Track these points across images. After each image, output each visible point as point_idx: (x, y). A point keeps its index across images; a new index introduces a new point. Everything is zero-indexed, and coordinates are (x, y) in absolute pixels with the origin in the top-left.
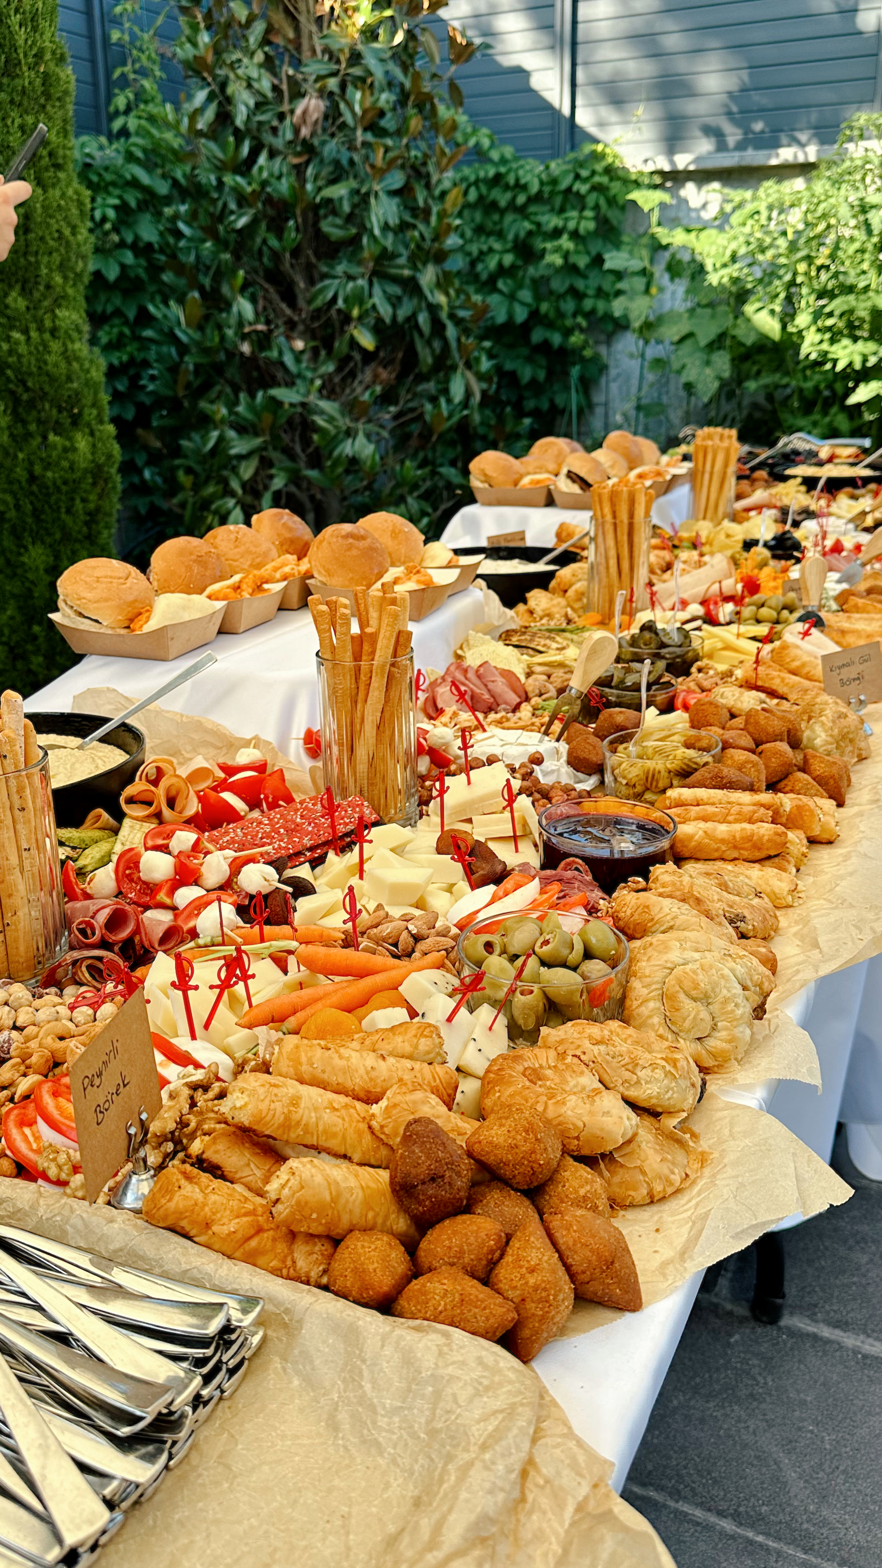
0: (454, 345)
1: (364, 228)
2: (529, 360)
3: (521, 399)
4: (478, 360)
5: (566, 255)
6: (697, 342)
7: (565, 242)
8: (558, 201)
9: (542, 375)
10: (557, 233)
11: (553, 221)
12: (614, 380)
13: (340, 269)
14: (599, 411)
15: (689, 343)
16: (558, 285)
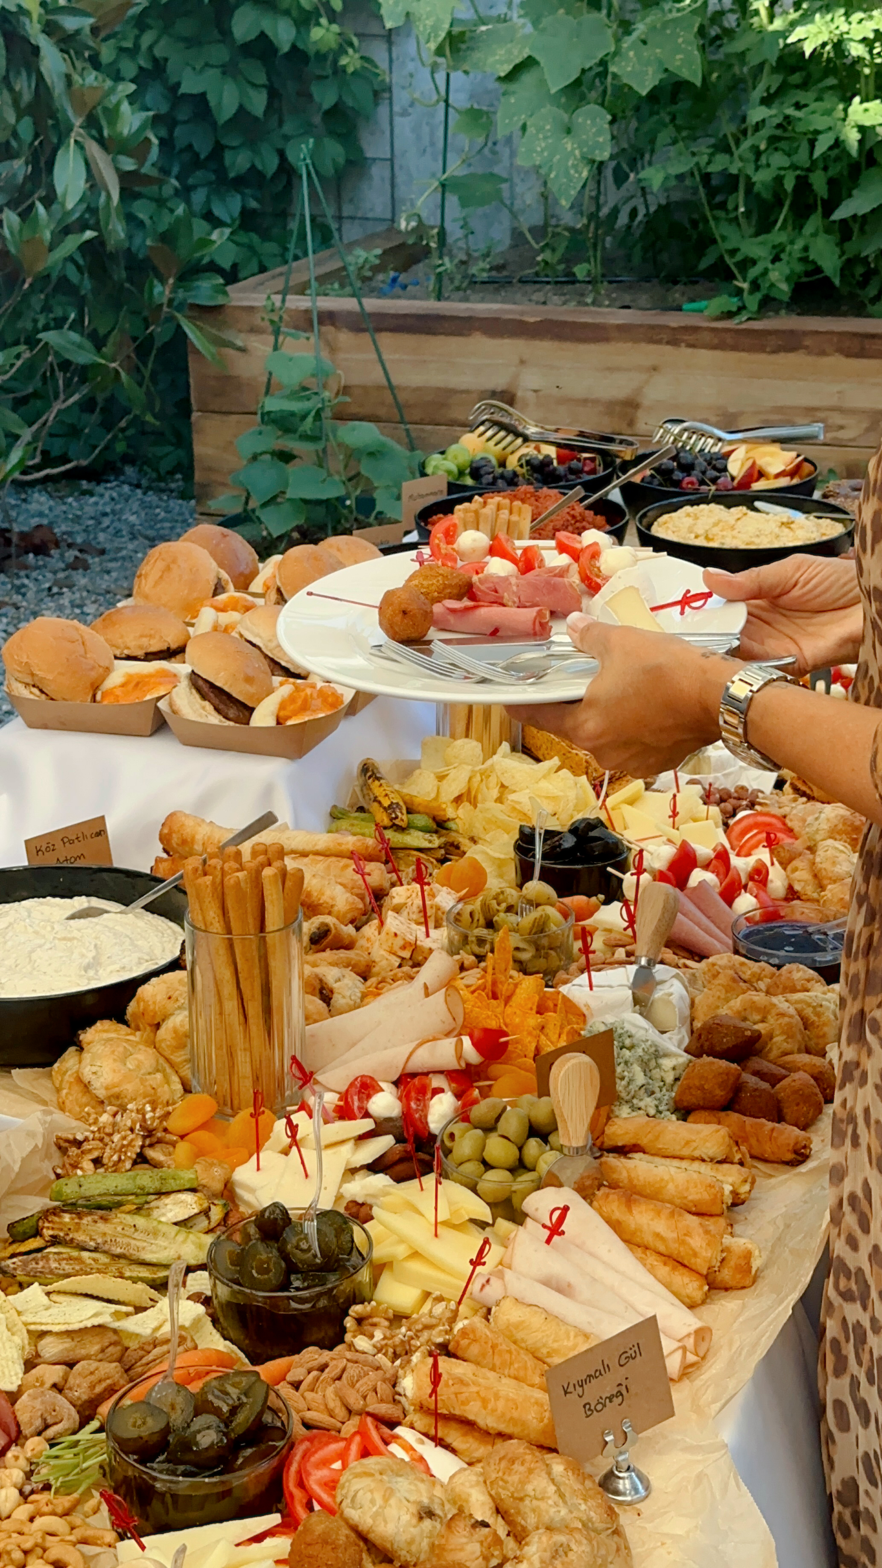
0: (58, 88)
2: (228, 70)
3: (218, 150)
4: (113, 114)
6: (543, 82)
9: (258, 103)
12: (405, 113)
14: (378, 173)
15: (528, 78)
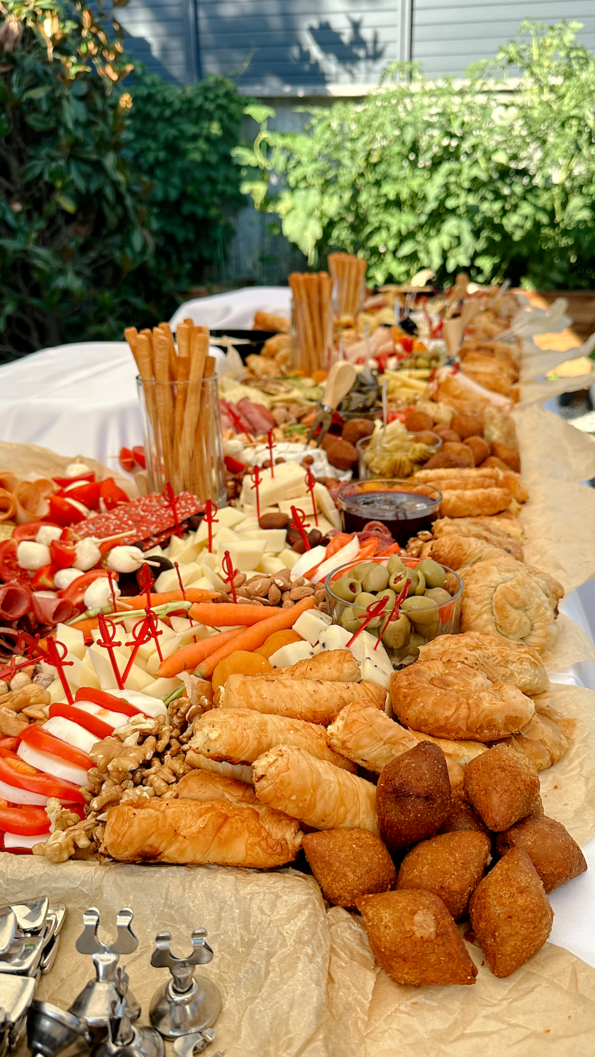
0: (131, 210)
1: (60, 122)
2: (182, 225)
3: (180, 251)
4: (149, 221)
5: (203, 153)
7: (202, 144)
8: (194, 114)
10: (195, 138)
11: (191, 129)
12: (242, 241)
13: (44, 152)
16: (199, 174)
